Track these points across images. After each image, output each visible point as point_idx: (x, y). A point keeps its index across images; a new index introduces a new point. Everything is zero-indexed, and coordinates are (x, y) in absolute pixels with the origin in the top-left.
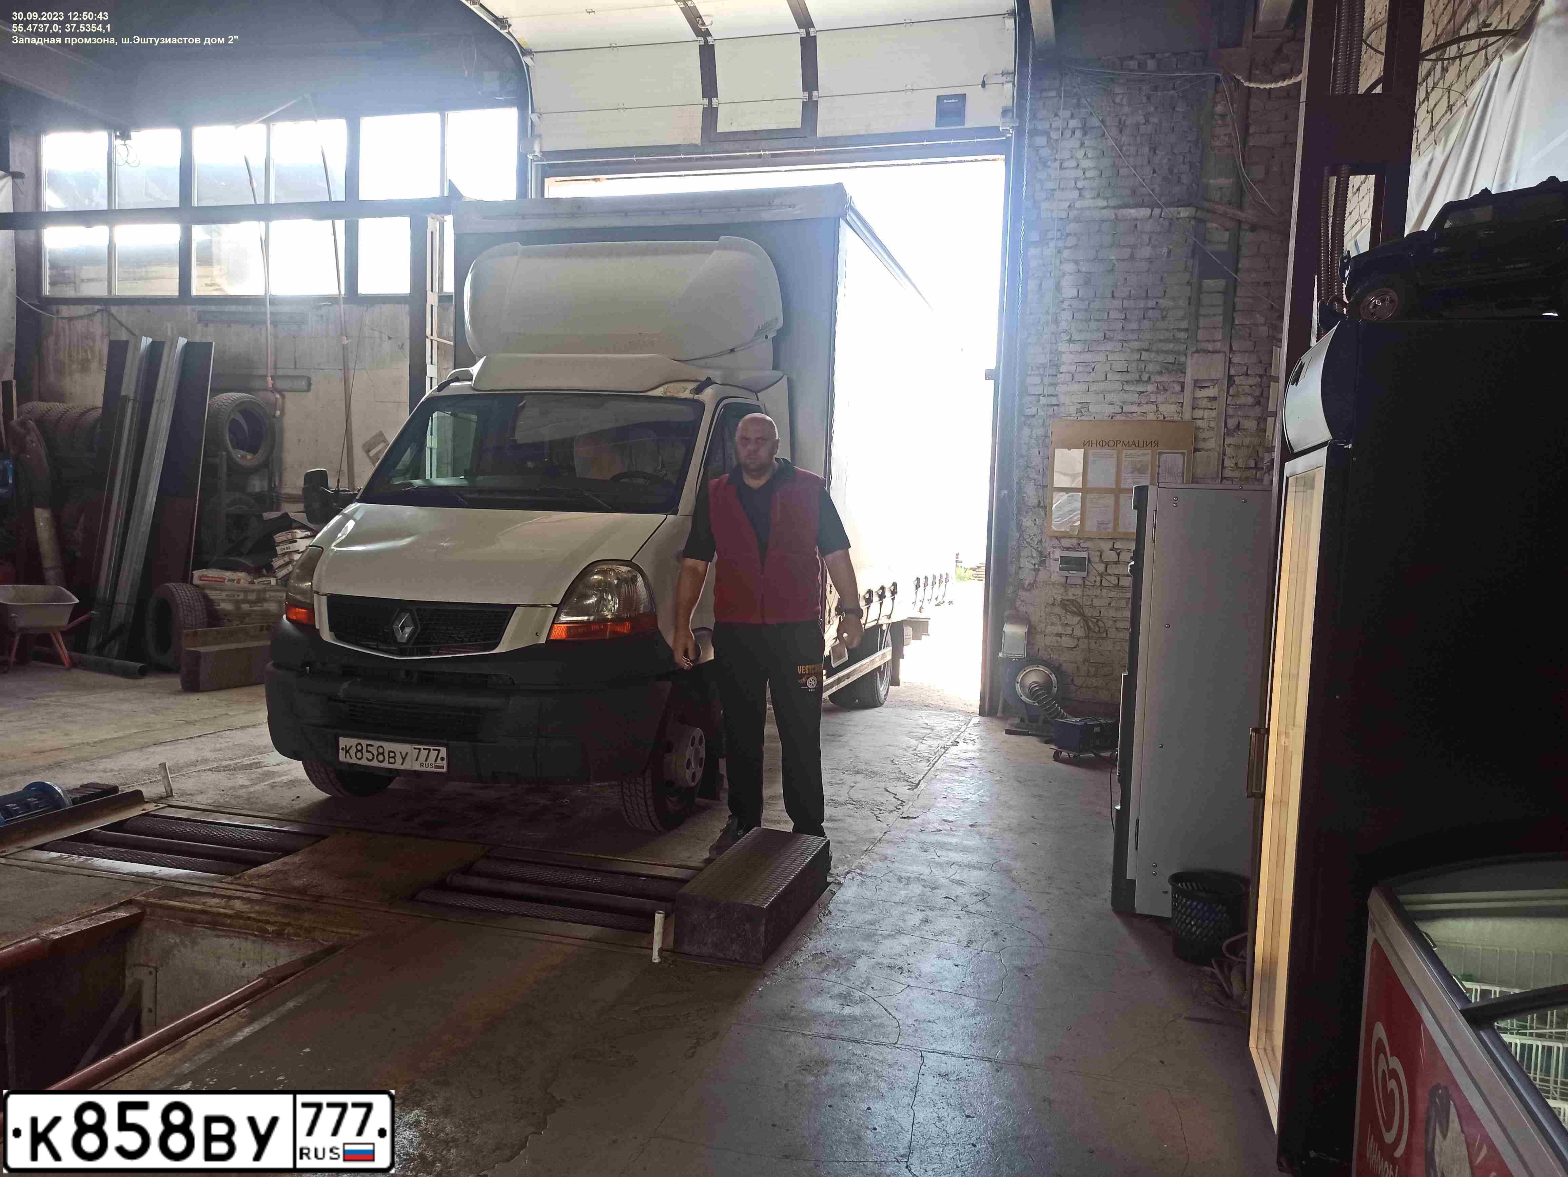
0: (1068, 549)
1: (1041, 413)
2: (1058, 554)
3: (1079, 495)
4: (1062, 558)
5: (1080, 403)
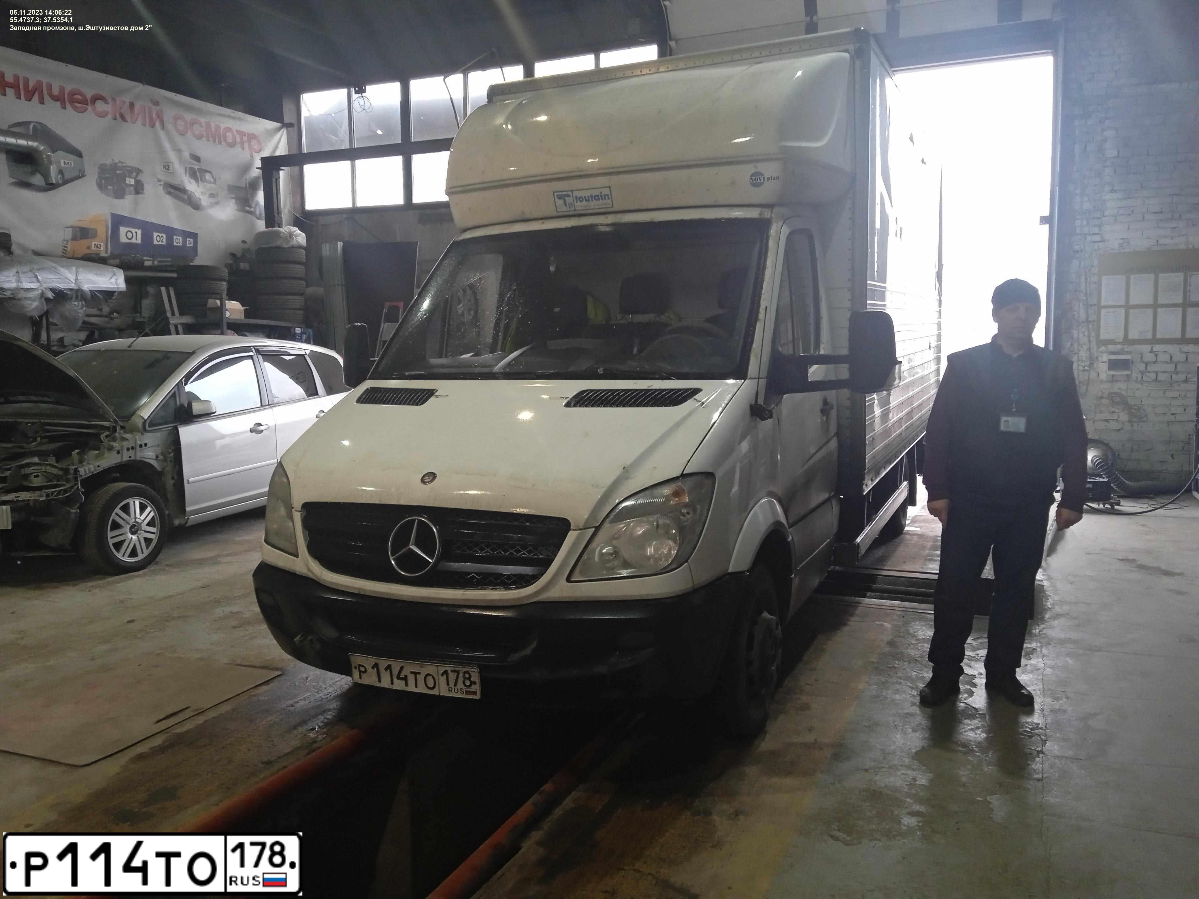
0: (1114, 353)
1: (1087, 248)
2: (1105, 358)
3: (1123, 311)
4: (1110, 360)
5: (1122, 239)
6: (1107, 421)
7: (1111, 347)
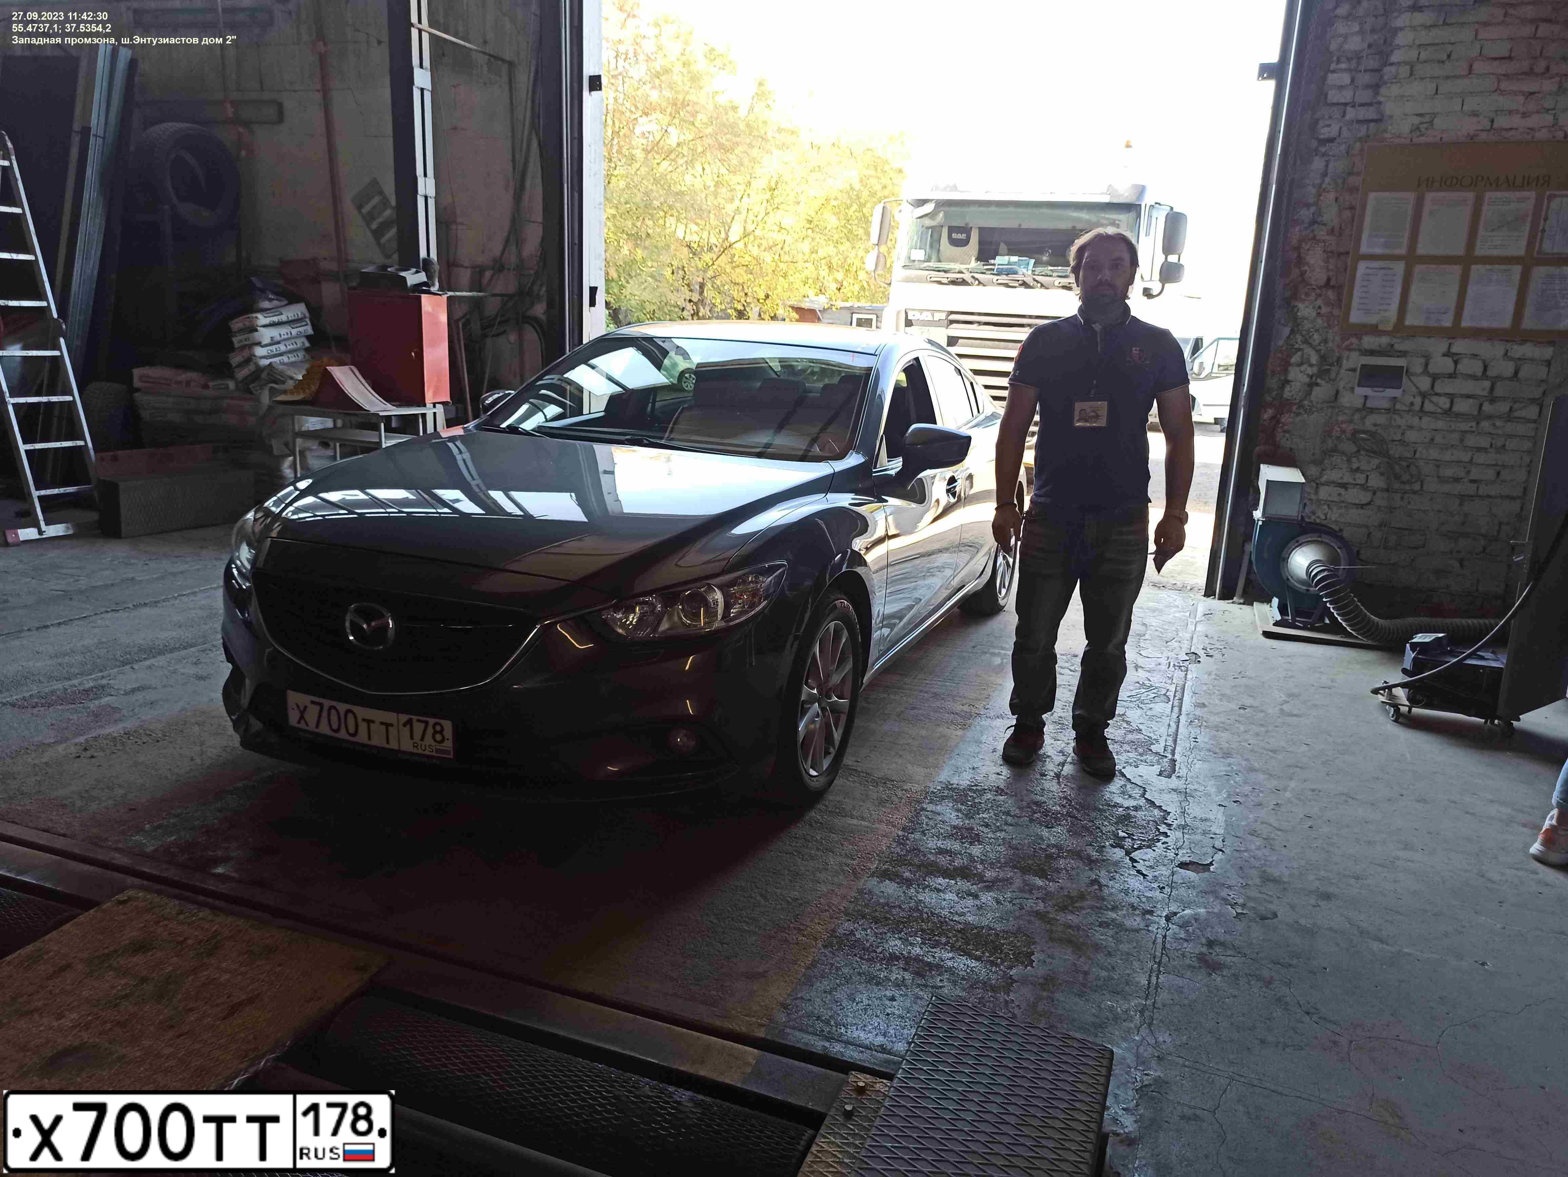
0: (1372, 353)
1: (1345, 133)
2: (1355, 360)
3: (1399, 268)
4: (1364, 366)
5: (1417, 115)
6: (1344, 486)
7: (1369, 342)
